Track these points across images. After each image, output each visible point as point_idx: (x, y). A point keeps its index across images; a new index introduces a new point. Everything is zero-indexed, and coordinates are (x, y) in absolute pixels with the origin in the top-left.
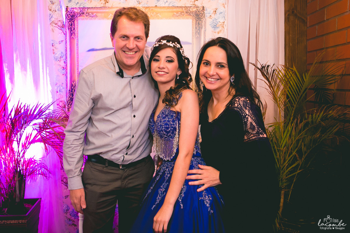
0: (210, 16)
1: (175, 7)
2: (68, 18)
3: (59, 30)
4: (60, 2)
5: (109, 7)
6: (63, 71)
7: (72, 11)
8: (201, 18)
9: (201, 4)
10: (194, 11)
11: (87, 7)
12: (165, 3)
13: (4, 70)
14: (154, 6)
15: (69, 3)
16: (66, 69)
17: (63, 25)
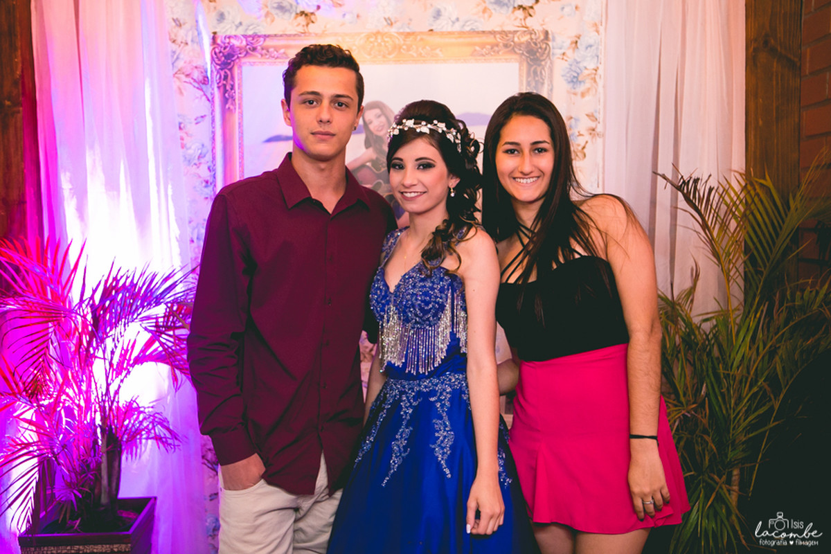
0: (564, 54)
1: (478, 33)
2: (216, 60)
3: (195, 89)
4: (197, 21)
5: (316, 35)
6: (206, 190)
7: (226, 45)
8: (542, 58)
9: (542, 25)
10: (523, 43)
11: (263, 33)
12: (453, 23)
13: (63, 189)
14: (426, 29)
15: (218, 24)
16: (213, 184)
17: (206, 79)
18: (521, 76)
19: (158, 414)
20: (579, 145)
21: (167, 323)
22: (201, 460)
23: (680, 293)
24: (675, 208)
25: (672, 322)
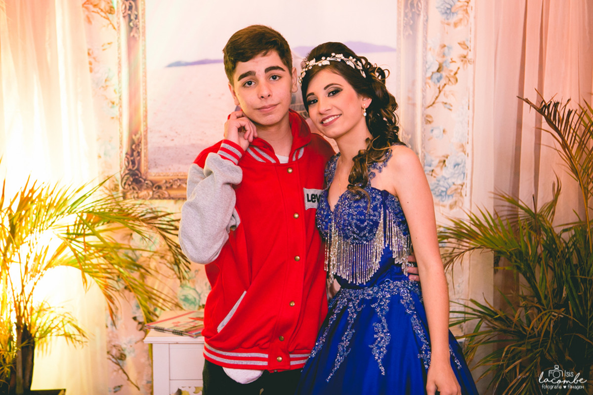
3: (102, 18)
6: (112, 110)
16: (119, 106)
17: (112, 9)
18: (399, 8)
19: (67, 313)
20: (451, 71)
21: (77, 230)
22: (107, 356)
23: (543, 207)
24: (538, 130)
25: (535, 231)
